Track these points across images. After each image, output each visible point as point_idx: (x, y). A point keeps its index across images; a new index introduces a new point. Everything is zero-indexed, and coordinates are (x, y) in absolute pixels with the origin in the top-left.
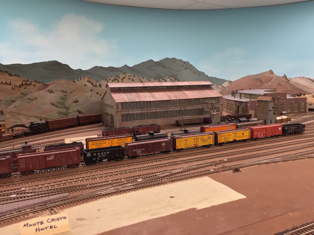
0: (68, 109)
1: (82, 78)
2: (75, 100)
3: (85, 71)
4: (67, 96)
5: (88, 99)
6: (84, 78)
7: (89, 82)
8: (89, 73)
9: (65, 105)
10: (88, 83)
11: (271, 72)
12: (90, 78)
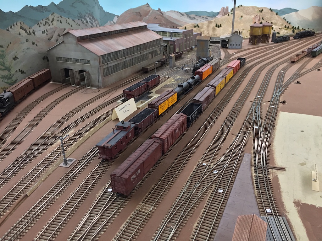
0: (9, 70)
1: (15, 24)
2: (14, 57)
3: (16, 13)
4: (5, 52)
5: (26, 52)
6: (17, 24)
7: (22, 28)
8: (20, 16)
9: (6, 65)
10: (22, 30)
11: (148, 5)
12: (22, 23)
